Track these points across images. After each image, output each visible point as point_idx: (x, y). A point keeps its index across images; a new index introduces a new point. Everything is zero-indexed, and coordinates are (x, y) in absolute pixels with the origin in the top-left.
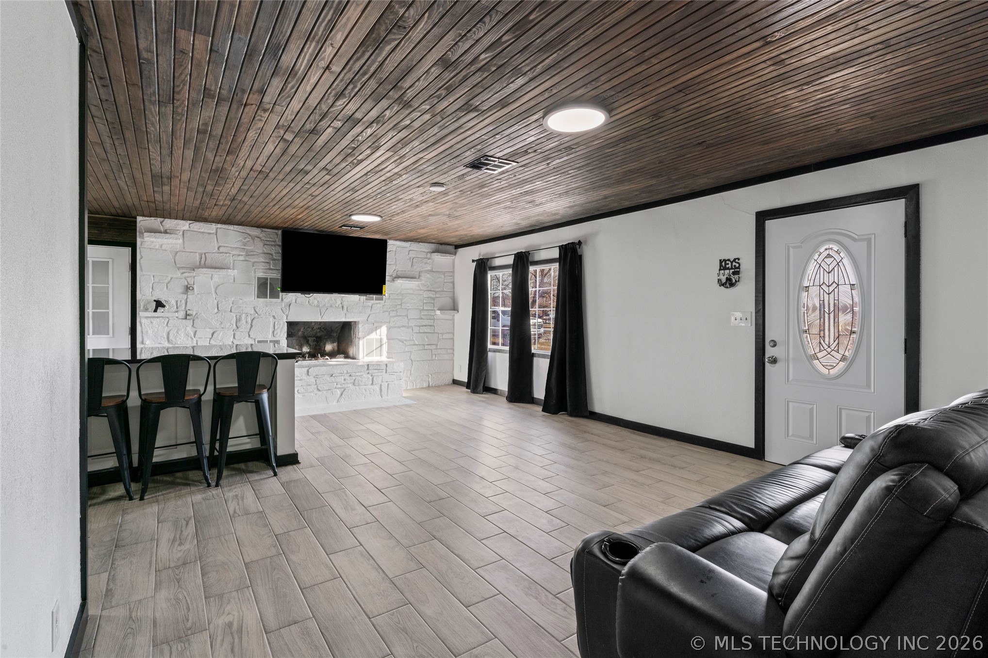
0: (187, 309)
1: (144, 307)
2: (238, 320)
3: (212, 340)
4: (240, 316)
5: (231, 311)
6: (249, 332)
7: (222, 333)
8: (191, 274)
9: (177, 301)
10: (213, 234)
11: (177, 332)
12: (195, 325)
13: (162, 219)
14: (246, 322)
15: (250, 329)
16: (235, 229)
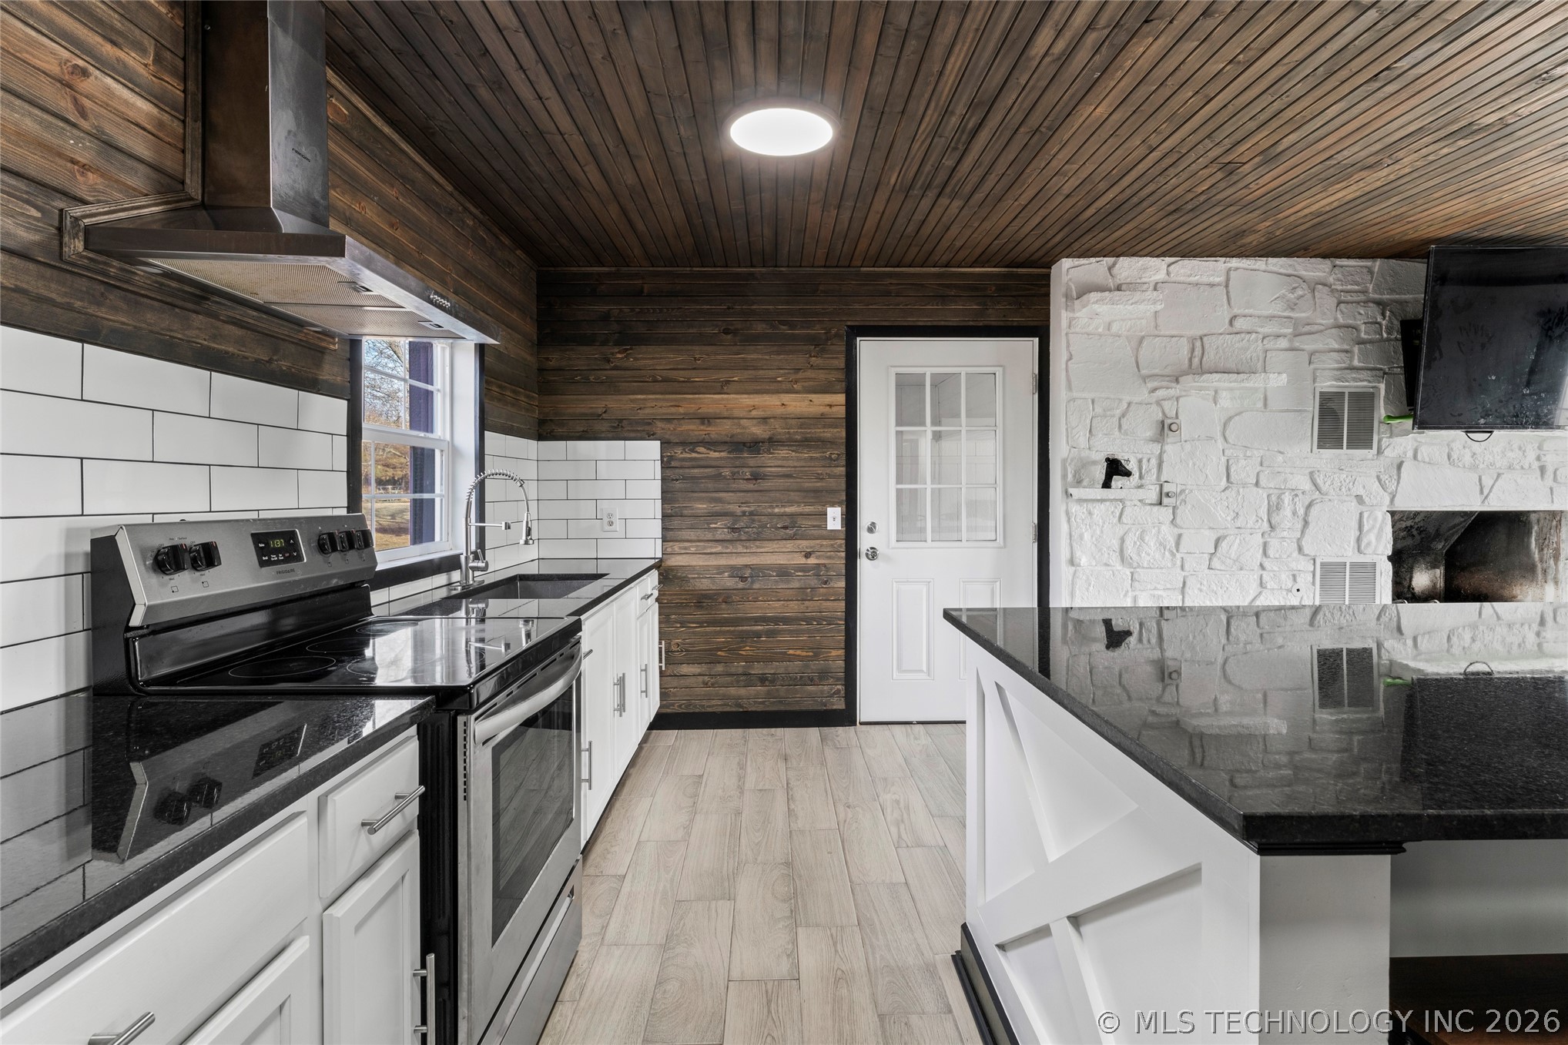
0: (1163, 479)
1: (1074, 476)
2: (1274, 508)
3: (1215, 559)
4: (1279, 497)
5: (1257, 484)
6: (1299, 540)
7: (1238, 541)
8: (1172, 392)
9: (1140, 461)
10: (1219, 285)
11: (1142, 538)
12: (1178, 520)
13: (1110, 260)
14: (1294, 513)
15: (1303, 532)
16: (1271, 268)
